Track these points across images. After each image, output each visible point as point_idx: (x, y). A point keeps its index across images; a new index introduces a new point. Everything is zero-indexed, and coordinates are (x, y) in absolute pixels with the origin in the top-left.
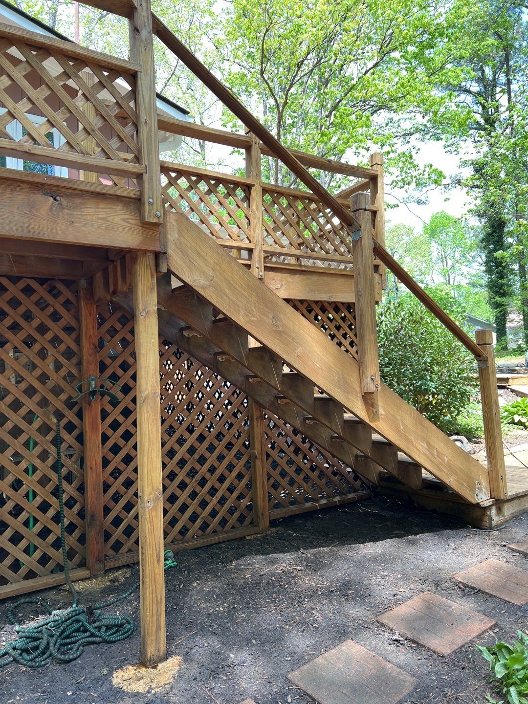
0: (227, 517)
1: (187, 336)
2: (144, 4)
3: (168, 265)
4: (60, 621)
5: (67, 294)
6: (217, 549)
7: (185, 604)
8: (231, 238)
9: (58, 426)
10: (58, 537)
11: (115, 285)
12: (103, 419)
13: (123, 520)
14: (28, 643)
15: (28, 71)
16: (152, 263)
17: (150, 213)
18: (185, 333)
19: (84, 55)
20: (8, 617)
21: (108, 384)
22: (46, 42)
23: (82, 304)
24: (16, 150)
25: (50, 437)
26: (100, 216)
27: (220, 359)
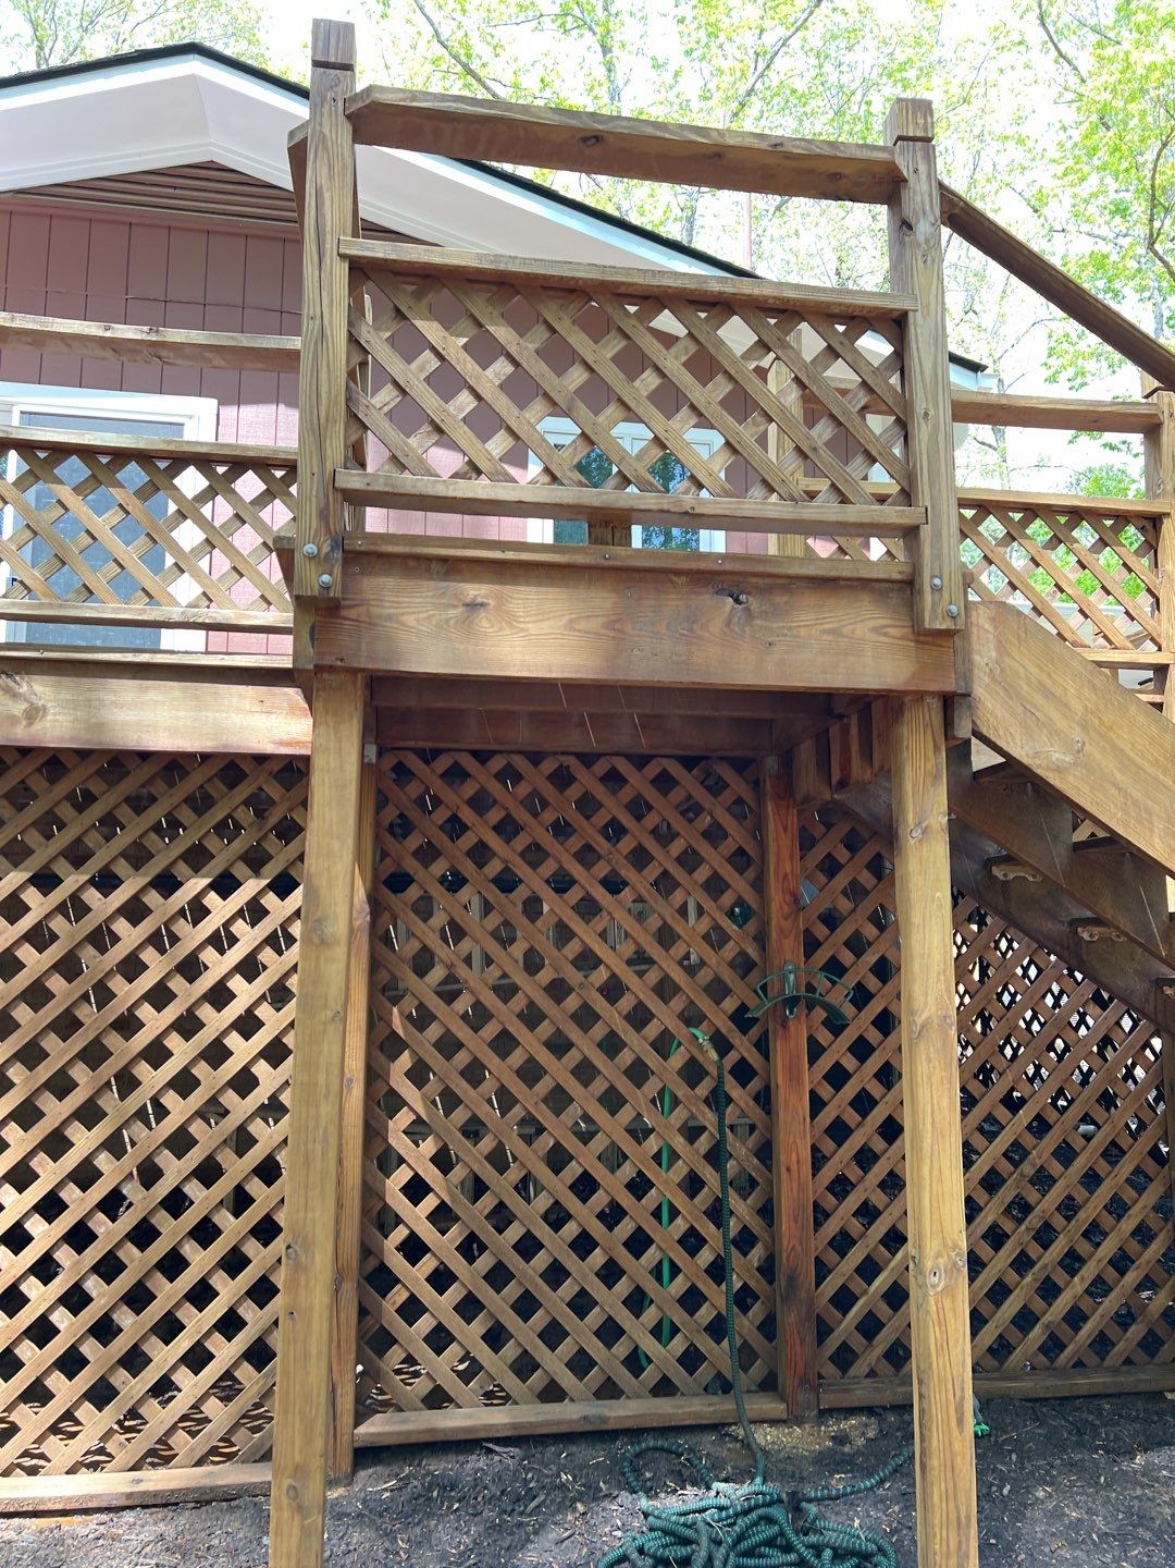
0: (1113, 1332)
1: (1002, 878)
2: (922, 168)
3: (973, 722)
4: (731, 1511)
5: (738, 786)
6: (1092, 1413)
7: (1017, 1537)
8: (1110, 642)
9: (720, 1068)
10: (719, 1314)
11: (846, 766)
12: (812, 1060)
13: (858, 1299)
14: (667, 1545)
15: (691, 353)
16: (937, 719)
17: (934, 610)
18: (997, 872)
19: (799, 300)
20: (624, 1474)
21: (822, 983)
22: (727, 290)
23: (770, 809)
24: (668, 511)
25: (703, 1089)
26: (827, 626)
27: (1086, 936)
